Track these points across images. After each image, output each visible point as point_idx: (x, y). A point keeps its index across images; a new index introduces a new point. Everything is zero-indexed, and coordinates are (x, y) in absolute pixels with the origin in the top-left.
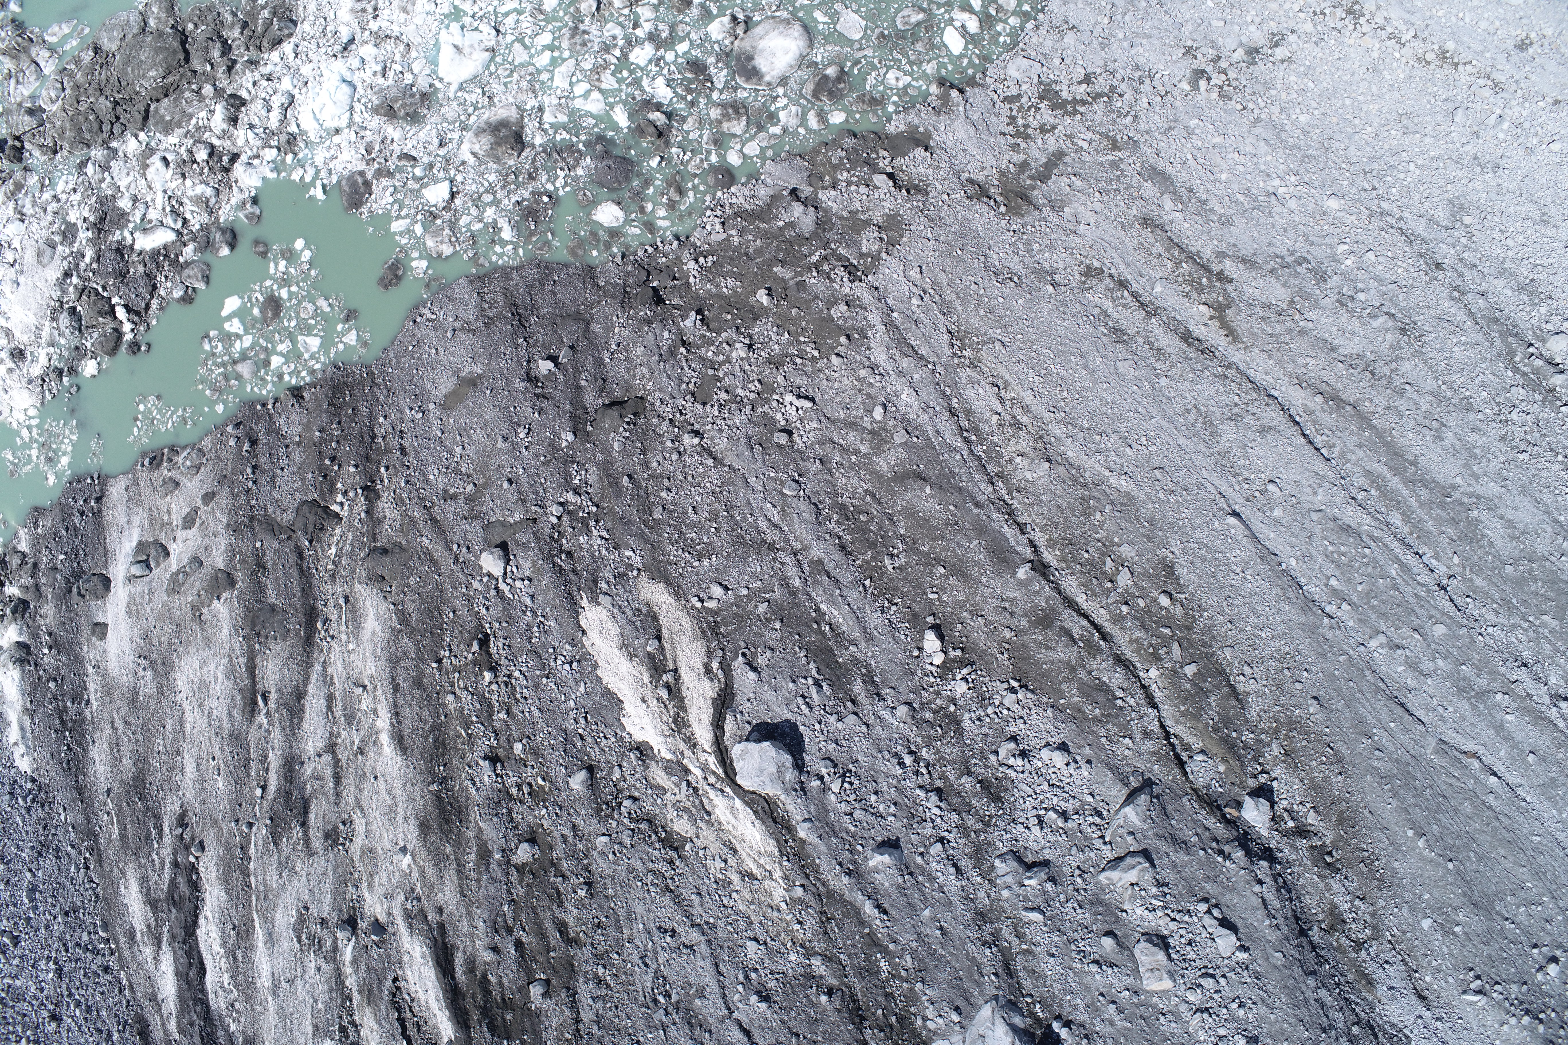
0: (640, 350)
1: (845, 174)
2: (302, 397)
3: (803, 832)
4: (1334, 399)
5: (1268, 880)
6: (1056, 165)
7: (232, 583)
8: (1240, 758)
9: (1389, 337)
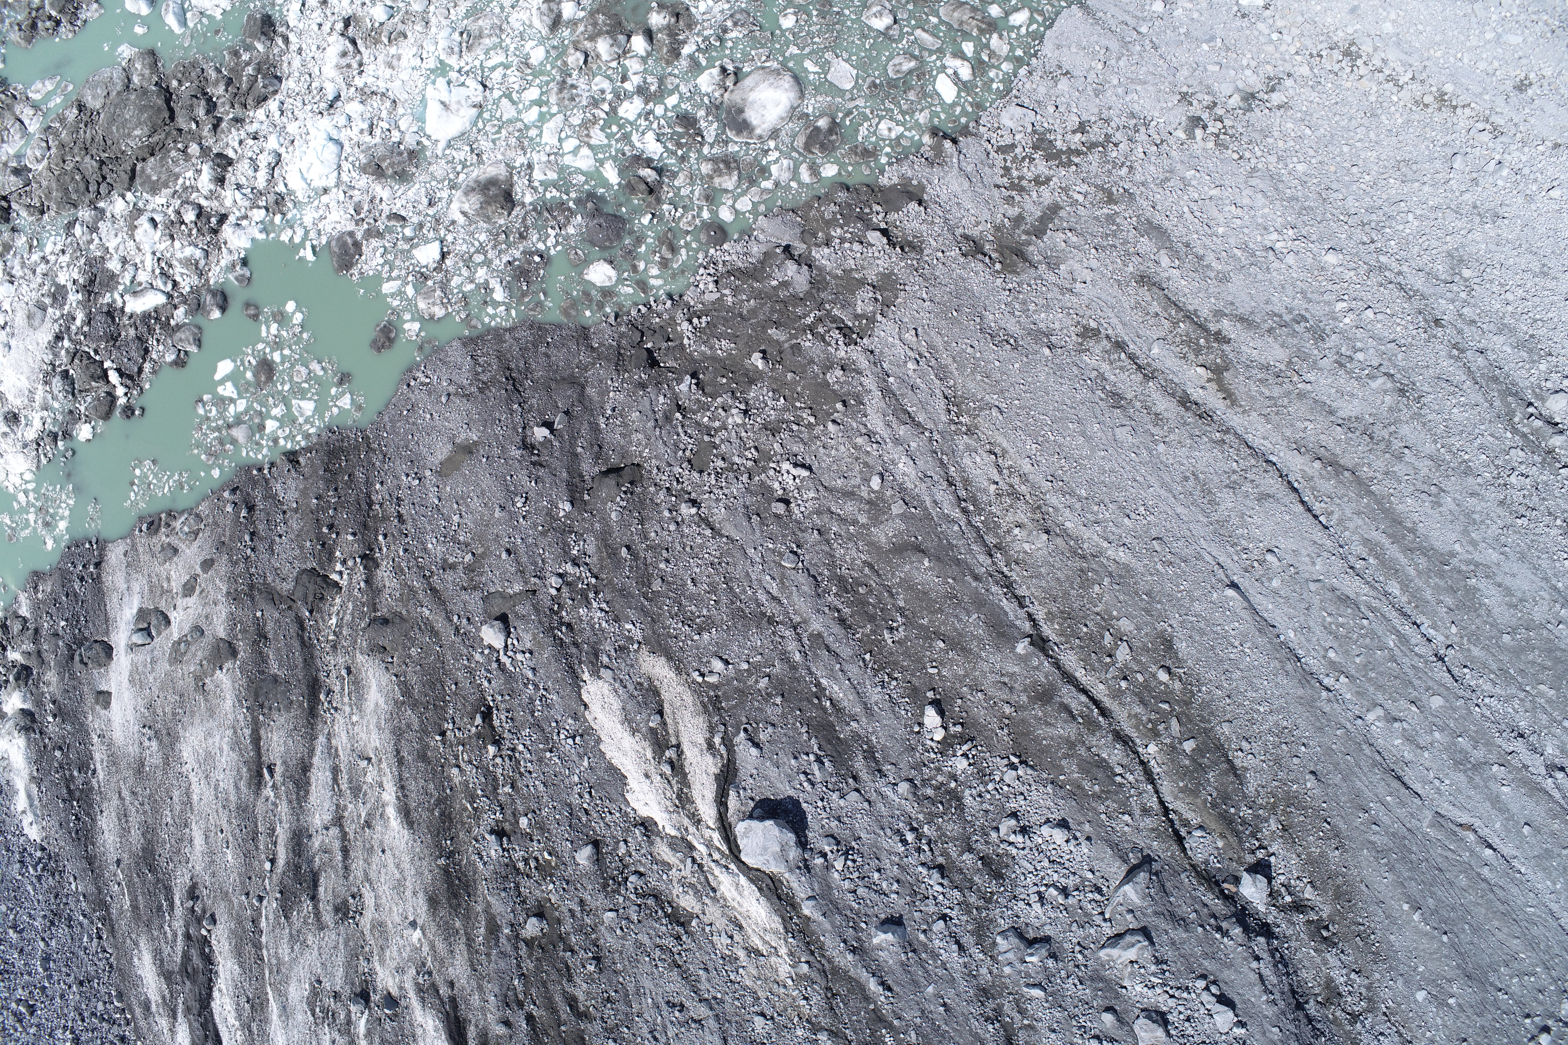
0: (635, 415)
1: (839, 230)
2: (298, 462)
3: (807, 909)
4: (1333, 465)
5: (1265, 956)
6: (1052, 220)
7: (233, 653)
8: (1237, 834)
9: (1388, 398)
